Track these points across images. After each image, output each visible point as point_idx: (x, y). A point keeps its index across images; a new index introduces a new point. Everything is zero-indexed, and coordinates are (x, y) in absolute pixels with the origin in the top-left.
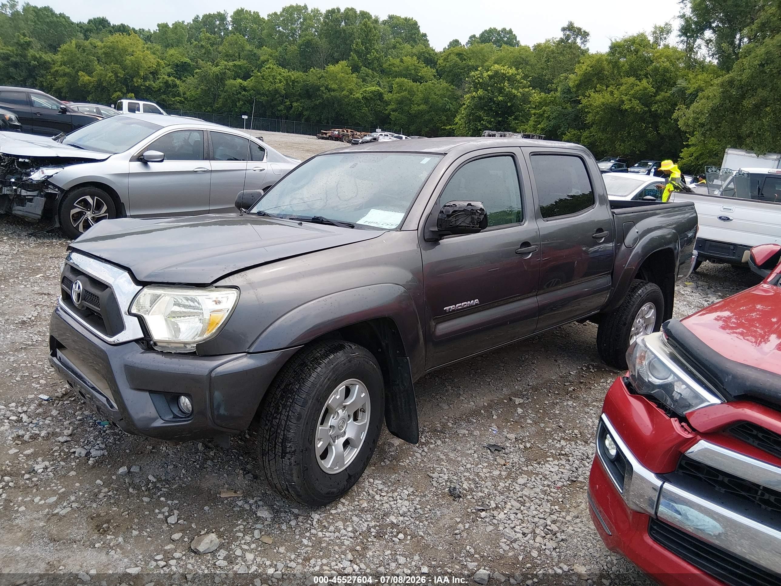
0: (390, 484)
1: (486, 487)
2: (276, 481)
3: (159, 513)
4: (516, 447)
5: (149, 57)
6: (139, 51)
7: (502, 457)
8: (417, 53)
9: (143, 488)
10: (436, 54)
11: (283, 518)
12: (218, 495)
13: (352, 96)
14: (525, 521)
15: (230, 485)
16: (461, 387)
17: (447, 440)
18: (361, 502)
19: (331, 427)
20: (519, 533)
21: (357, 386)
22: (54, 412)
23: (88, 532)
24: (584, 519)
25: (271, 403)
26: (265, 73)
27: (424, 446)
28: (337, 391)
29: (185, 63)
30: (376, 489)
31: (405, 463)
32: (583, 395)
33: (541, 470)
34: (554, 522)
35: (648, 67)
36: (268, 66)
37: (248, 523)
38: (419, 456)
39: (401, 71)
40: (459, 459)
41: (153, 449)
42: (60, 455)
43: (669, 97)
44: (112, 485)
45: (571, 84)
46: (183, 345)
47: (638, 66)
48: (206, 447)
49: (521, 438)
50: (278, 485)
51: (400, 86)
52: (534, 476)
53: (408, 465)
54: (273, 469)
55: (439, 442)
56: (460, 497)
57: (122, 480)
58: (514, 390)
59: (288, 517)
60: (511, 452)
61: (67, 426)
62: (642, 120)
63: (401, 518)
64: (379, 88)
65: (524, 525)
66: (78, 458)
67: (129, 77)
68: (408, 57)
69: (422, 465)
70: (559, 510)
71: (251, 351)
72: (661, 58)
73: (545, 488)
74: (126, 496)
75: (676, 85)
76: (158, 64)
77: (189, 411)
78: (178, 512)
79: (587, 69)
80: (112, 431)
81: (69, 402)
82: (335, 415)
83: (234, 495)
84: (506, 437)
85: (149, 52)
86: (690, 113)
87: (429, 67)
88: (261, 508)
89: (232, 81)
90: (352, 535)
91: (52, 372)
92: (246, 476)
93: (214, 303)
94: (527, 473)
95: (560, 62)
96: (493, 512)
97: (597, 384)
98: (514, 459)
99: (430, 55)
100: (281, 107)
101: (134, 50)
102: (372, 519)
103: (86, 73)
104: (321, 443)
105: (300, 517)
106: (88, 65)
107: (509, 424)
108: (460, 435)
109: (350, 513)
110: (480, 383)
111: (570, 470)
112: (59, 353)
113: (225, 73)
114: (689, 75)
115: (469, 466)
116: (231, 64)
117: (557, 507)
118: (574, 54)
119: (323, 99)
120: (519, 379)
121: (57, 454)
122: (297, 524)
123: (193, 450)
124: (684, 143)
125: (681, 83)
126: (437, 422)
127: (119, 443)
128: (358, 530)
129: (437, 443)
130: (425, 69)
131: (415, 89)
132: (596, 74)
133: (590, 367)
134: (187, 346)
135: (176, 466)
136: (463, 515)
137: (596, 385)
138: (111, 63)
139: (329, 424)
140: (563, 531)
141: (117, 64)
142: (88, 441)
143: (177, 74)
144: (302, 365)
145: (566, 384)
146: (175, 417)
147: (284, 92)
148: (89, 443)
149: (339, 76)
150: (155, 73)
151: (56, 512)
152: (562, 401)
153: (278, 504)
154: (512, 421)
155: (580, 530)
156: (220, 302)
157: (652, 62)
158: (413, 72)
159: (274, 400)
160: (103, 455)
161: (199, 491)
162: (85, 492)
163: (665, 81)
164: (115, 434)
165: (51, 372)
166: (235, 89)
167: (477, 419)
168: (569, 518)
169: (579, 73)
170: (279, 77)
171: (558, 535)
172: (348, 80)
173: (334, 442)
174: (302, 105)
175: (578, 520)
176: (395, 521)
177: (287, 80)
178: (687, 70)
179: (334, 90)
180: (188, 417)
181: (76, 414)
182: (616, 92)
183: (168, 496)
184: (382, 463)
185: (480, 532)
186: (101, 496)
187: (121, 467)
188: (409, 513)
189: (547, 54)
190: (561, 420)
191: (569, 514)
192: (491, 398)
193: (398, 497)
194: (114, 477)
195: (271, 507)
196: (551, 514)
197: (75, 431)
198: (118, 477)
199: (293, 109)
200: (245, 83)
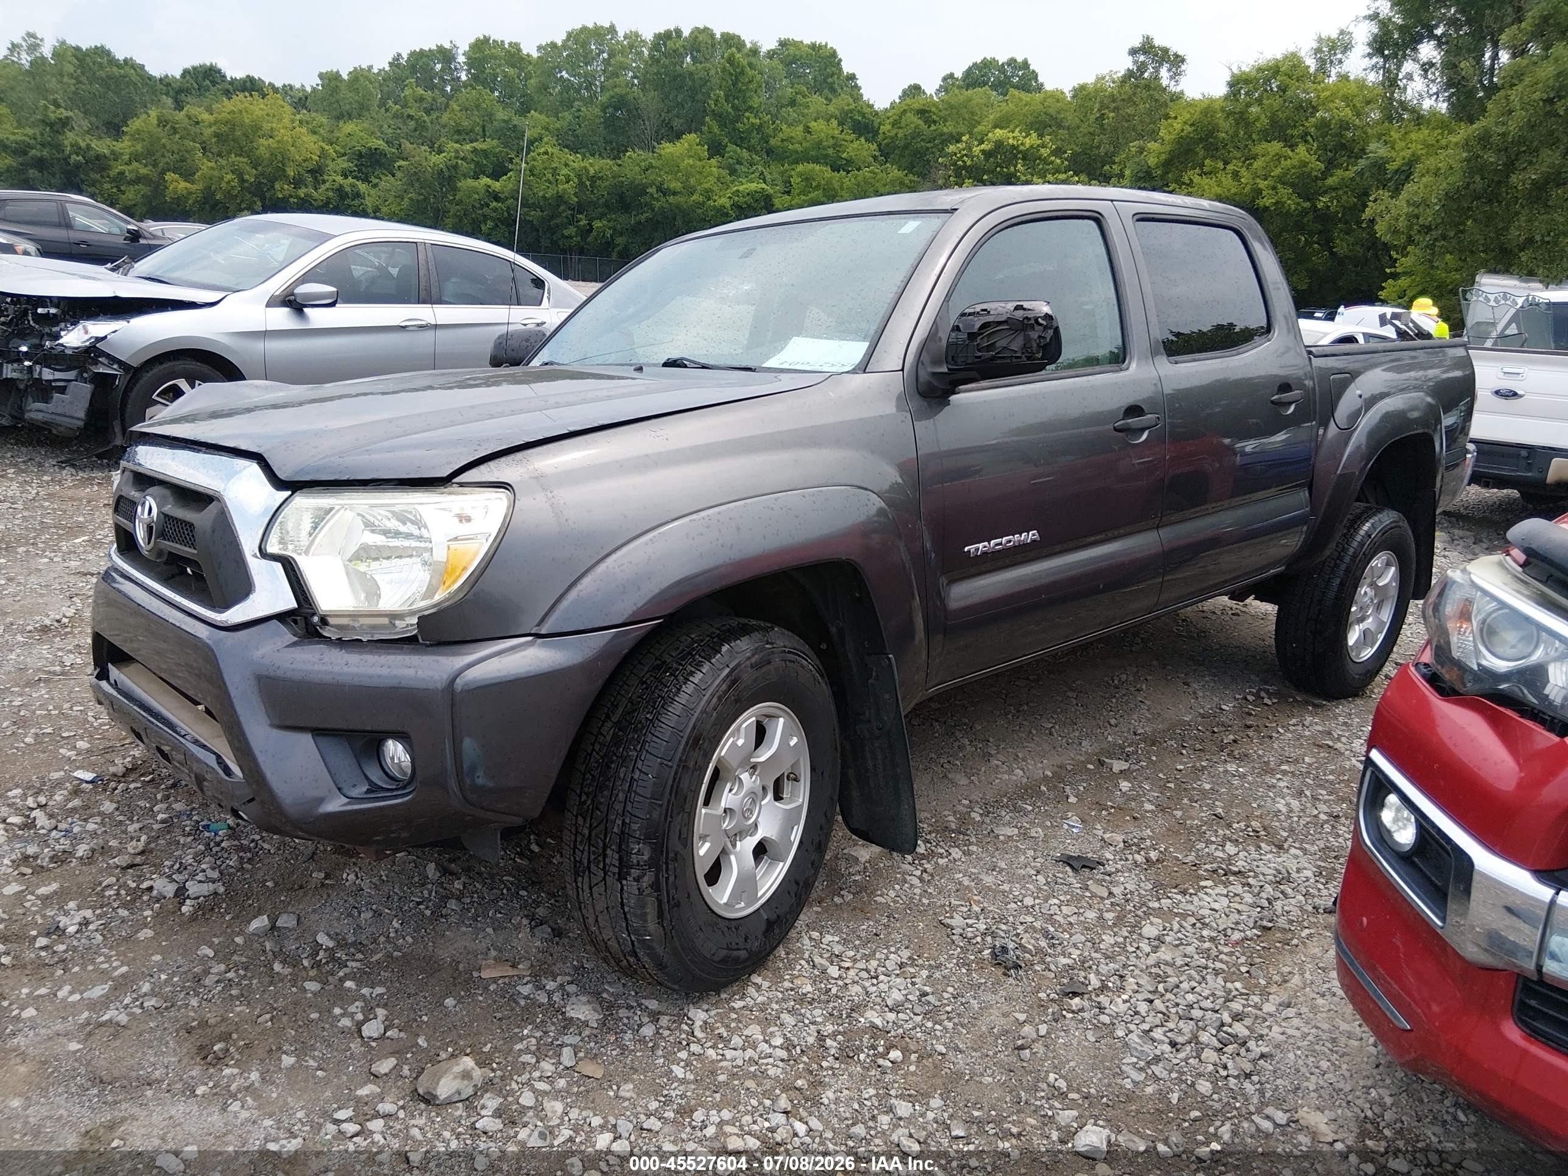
0: (857, 942)
1: (1075, 945)
2: (607, 934)
3: (343, 1015)
4: (1127, 860)
5: (305, 139)
6: (284, 128)
7: (1099, 882)
8: (837, 113)
9: (306, 963)
10: (877, 113)
11: (625, 1021)
12: (475, 974)
13: (711, 203)
14: (1173, 1016)
15: (500, 951)
16: (991, 740)
17: (974, 848)
18: (798, 982)
19: (725, 811)
20: (1163, 1042)
21: (781, 720)
22: (108, 806)
23: (179, 1061)
24: (1304, 1010)
25: (591, 755)
26: (535, 163)
27: (924, 861)
28: (738, 729)
29: (376, 149)
30: (829, 955)
31: (888, 896)
32: (1255, 749)
33: (1191, 907)
34: (1237, 1017)
35: (1307, 120)
36: (542, 150)
37: (546, 1033)
38: (916, 881)
39: (806, 151)
40: (1006, 887)
41: (326, 878)
42: (118, 894)
43: (1352, 179)
44: (235, 958)
45: (1152, 161)
46: (386, 621)
47: (1287, 119)
48: (445, 871)
49: (1136, 840)
50: (613, 944)
51: (807, 179)
52: (1177, 919)
53: (895, 902)
54: (601, 905)
55: (956, 853)
56: (1017, 967)
57: (256, 945)
58: (1105, 745)
59: (636, 1018)
60: (1118, 871)
61: (134, 835)
62: (1300, 227)
63: (891, 1016)
64: (764, 186)
65: (1171, 1025)
66: (158, 901)
67: (265, 181)
68: (821, 121)
69: (925, 901)
70: (1244, 991)
71: (543, 632)
72: (1333, 101)
73: (1207, 945)
74: (267, 979)
75: (1365, 154)
76: (323, 154)
77: (405, 774)
78: (385, 1012)
79: (1182, 130)
80: (236, 843)
81: (139, 785)
82: (733, 785)
83: (511, 972)
84: (1103, 839)
85: (304, 130)
86: (1400, 206)
87: (863, 139)
88: (573, 999)
89: (470, 182)
90: (784, 1054)
91: (105, 725)
92: (536, 931)
93: (457, 520)
94: (1159, 912)
95: (1128, 118)
96: (1098, 999)
97: (1283, 727)
98: (1127, 885)
99: (864, 116)
100: (571, 230)
101: (274, 125)
102: (826, 1019)
103: (180, 174)
104: (707, 845)
105: (662, 1017)
106: (183, 160)
107: (1104, 812)
108: (1001, 838)
109: (775, 1006)
110: (1031, 732)
111: (1254, 905)
112: (114, 672)
113: (456, 167)
114: (1392, 133)
115: (1028, 901)
116: (468, 147)
117: (1238, 985)
118: (1156, 101)
119: (653, 210)
120: (1113, 721)
121: (112, 893)
122: (658, 1032)
123: (416, 879)
124: (1388, 271)
125: (1376, 149)
126: (946, 813)
127: (250, 867)
128: (796, 1042)
129: (954, 855)
130: (856, 144)
131: (836, 185)
132: (1201, 139)
133: (1263, 694)
134: (397, 622)
135: (377, 914)
136: (1031, 1007)
137: (1281, 730)
138: (229, 152)
139: (723, 804)
140: (1262, 1036)
141: (241, 155)
142: (181, 863)
143: (360, 171)
144: (658, 668)
145: (1215, 729)
146: (374, 788)
147: (576, 199)
148: (183, 868)
149: (683, 165)
150: (317, 172)
151: (106, 1017)
152: (1213, 764)
153: (611, 990)
154: (1112, 807)
155: (1297, 1034)
156: (468, 519)
157: (1315, 109)
158: (830, 151)
159: (597, 747)
160: (216, 893)
161: (431, 966)
162: (174, 974)
163: (1343, 147)
164: (241, 848)
165: (101, 725)
166: (476, 196)
167: (1033, 805)
168: (1269, 1008)
169: (1167, 138)
170: (565, 171)
171: (1251, 1044)
172: (700, 173)
173: (734, 846)
174: (611, 224)
175: (1291, 1012)
176: (878, 1022)
177: (579, 176)
178: (1386, 124)
179: (674, 193)
180: (404, 788)
181: (155, 809)
182: (1243, 172)
183: (363, 977)
184: (837, 900)
185: (1075, 1042)
186: (208, 981)
187: (255, 917)
188: (908, 1005)
189: (1101, 102)
190: (1217, 803)
191: (1267, 1000)
192: (1058, 760)
193: (881, 969)
194: (239, 940)
195: (596, 996)
196: (1228, 1000)
197: (153, 845)
198: (250, 939)
199: (594, 233)
200: (497, 185)
